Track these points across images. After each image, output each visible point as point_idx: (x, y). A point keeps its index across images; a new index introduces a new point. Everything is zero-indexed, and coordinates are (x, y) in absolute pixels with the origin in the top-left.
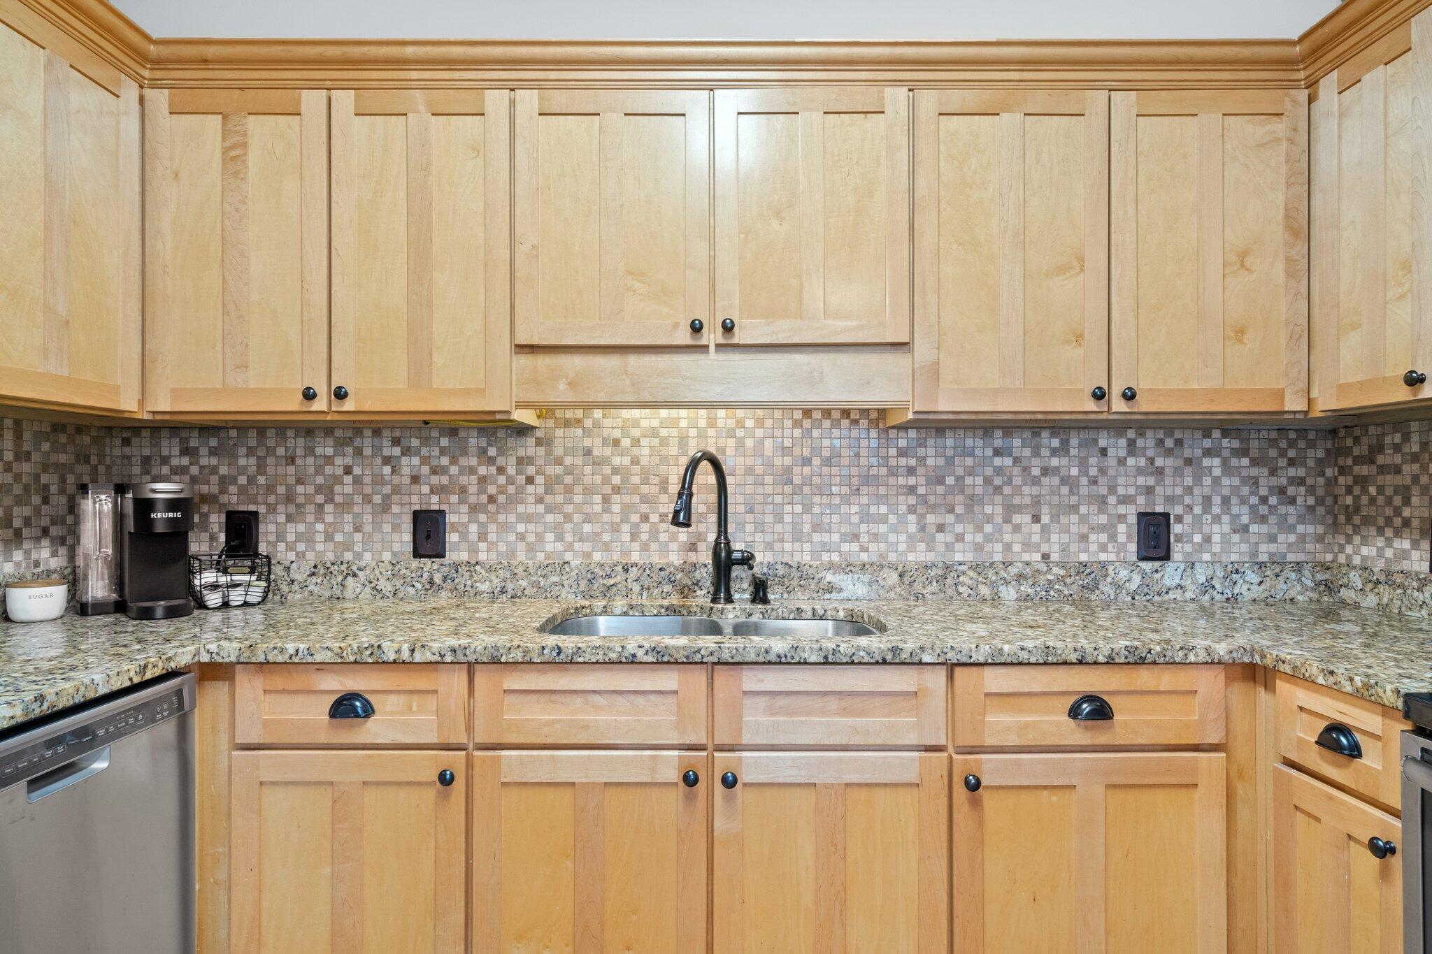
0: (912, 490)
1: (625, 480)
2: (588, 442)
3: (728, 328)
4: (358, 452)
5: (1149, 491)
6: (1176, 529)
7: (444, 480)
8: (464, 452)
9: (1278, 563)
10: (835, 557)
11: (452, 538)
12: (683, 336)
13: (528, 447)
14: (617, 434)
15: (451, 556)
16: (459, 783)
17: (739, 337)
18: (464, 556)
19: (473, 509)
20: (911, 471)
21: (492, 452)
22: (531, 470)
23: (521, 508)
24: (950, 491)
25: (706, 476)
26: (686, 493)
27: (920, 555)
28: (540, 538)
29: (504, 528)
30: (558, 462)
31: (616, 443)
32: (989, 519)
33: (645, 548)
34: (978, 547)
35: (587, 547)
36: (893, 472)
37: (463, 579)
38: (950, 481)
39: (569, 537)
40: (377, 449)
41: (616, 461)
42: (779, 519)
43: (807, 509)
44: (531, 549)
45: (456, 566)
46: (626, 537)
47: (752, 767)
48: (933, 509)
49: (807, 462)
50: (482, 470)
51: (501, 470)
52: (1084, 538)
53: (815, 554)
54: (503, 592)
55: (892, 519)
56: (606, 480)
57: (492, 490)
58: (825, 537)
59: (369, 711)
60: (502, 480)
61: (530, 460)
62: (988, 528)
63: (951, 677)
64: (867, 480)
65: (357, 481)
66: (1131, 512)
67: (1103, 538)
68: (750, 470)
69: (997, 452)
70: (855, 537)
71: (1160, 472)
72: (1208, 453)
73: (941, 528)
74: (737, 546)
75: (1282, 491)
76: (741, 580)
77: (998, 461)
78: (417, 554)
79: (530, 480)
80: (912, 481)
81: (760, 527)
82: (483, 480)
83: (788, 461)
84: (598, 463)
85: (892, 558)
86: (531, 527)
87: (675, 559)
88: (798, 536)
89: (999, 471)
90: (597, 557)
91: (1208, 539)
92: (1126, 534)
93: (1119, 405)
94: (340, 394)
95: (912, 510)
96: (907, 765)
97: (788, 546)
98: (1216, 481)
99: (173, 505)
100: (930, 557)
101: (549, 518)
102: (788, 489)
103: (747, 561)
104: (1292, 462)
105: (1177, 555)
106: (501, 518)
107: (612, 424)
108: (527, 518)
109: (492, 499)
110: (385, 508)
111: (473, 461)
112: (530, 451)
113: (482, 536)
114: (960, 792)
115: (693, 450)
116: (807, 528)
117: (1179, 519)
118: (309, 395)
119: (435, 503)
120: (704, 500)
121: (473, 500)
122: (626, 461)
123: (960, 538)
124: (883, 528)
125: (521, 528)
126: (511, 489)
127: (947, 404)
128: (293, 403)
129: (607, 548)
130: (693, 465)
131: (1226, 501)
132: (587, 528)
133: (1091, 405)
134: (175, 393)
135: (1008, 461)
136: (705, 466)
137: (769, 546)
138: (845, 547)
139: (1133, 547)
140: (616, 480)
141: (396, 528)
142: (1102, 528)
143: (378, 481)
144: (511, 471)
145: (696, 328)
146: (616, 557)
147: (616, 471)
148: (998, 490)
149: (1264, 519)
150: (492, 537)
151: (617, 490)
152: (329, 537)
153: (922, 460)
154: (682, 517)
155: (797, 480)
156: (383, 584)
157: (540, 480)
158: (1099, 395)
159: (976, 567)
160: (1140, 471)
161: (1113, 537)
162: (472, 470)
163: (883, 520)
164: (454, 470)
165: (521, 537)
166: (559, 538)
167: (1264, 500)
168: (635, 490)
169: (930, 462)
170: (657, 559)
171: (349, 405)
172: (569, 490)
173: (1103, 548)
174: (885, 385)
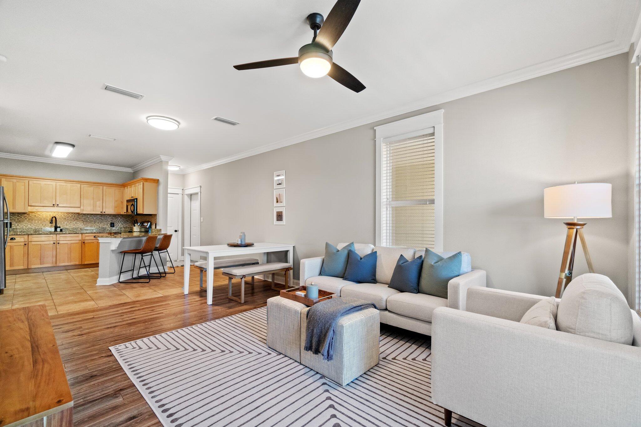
0: (82, 220)
2: (35, 215)
5: (112, 220)
6: (115, 224)
7: (11, 219)
8: (15, 216)
9: (126, 227)
10: (72, 227)
11: (13, 225)
13: (26, 215)
14: (40, 214)
15: (12, 228)
16: (27, 245)
17: (59, 206)
18: (15, 228)
20: (82, 218)
21: (20, 216)
22: (26, 218)
23: (24, 222)
25: (54, 219)
28: (27, 225)
30: (30, 217)
31: (40, 215)
35: (35, 226)
36: (80, 218)
37: (15, 230)
38: (87, 219)
39: (32, 225)
41: (40, 217)
42: (64, 223)
44: (26, 227)
45: (14, 229)
46: (41, 225)
47: (61, 242)
48: (85, 222)
49: (68, 217)
50: (18, 218)
51: (21, 218)
52: (104, 225)
53: (69, 227)
54: (22, 231)
55: (80, 223)
56: (38, 219)
57: (19, 220)
58: (70, 225)
59: (15, 239)
60: (21, 219)
61: (26, 217)
62: (92, 224)
63: (82, 235)
64: (76, 219)
66: (110, 223)
68: (60, 218)
70: (75, 225)
71: (113, 219)
72: (119, 217)
73: (86, 224)
74: (58, 226)
75: (127, 221)
76: (58, 230)
79: (26, 219)
81: (61, 224)
83: (65, 217)
84: (37, 217)
85: (80, 227)
86: (26, 224)
90: (37, 227)
91: (118, 225)
93: (104, 213)
95: (82, 222)
96: (78, 241)
97: (65, 226)
98: (120, 220)
101: (29, 223)
102: (65, 220)
103: (60, 227)
104: (128, 218)
105: (115, 226)
106: (21, 223)
108: (25, 223)
109: (20, 221)
111: (17, 217)
112: (26, 216)
113: (18, 225)
114: (83, 243)
115: (52, 216)
116: (68, 224)
117: (115, 223)
119: (10, 221)
120: (54, 221)
121: (16, 221)
122: (41, 217)
123: (89, 225)
124: (78, 224)
125: (24, 224)
126: (23, 220)
127: (84, 212)
130: (53, 218)
131: (121, 222)
132: (35, 224)
133: (101, 213)
136: (54, 218)
137: (62, 226)
138: (73, 226)
139: (110, 226)
140: (40, 219)
142: (106, 224)
144: (23, 218)
145: (53, 205)
146: (40, 227)
147: (40, 218)
148: (93, 220)
149: (125, 223)
150: (20, 225)
154: (51, 222)
155: (67, 219)
157: (28, 219)
158: (101, 212)
160: (111, 219)
161: (107, 225)
162: (16, 218)
164: (13, 218)
165: (25, 225)
167: (125, 221)
168: (43, 220)
169: (85, 217)
172: (32, 220)
173: (106, 226)
174: (77, 211)
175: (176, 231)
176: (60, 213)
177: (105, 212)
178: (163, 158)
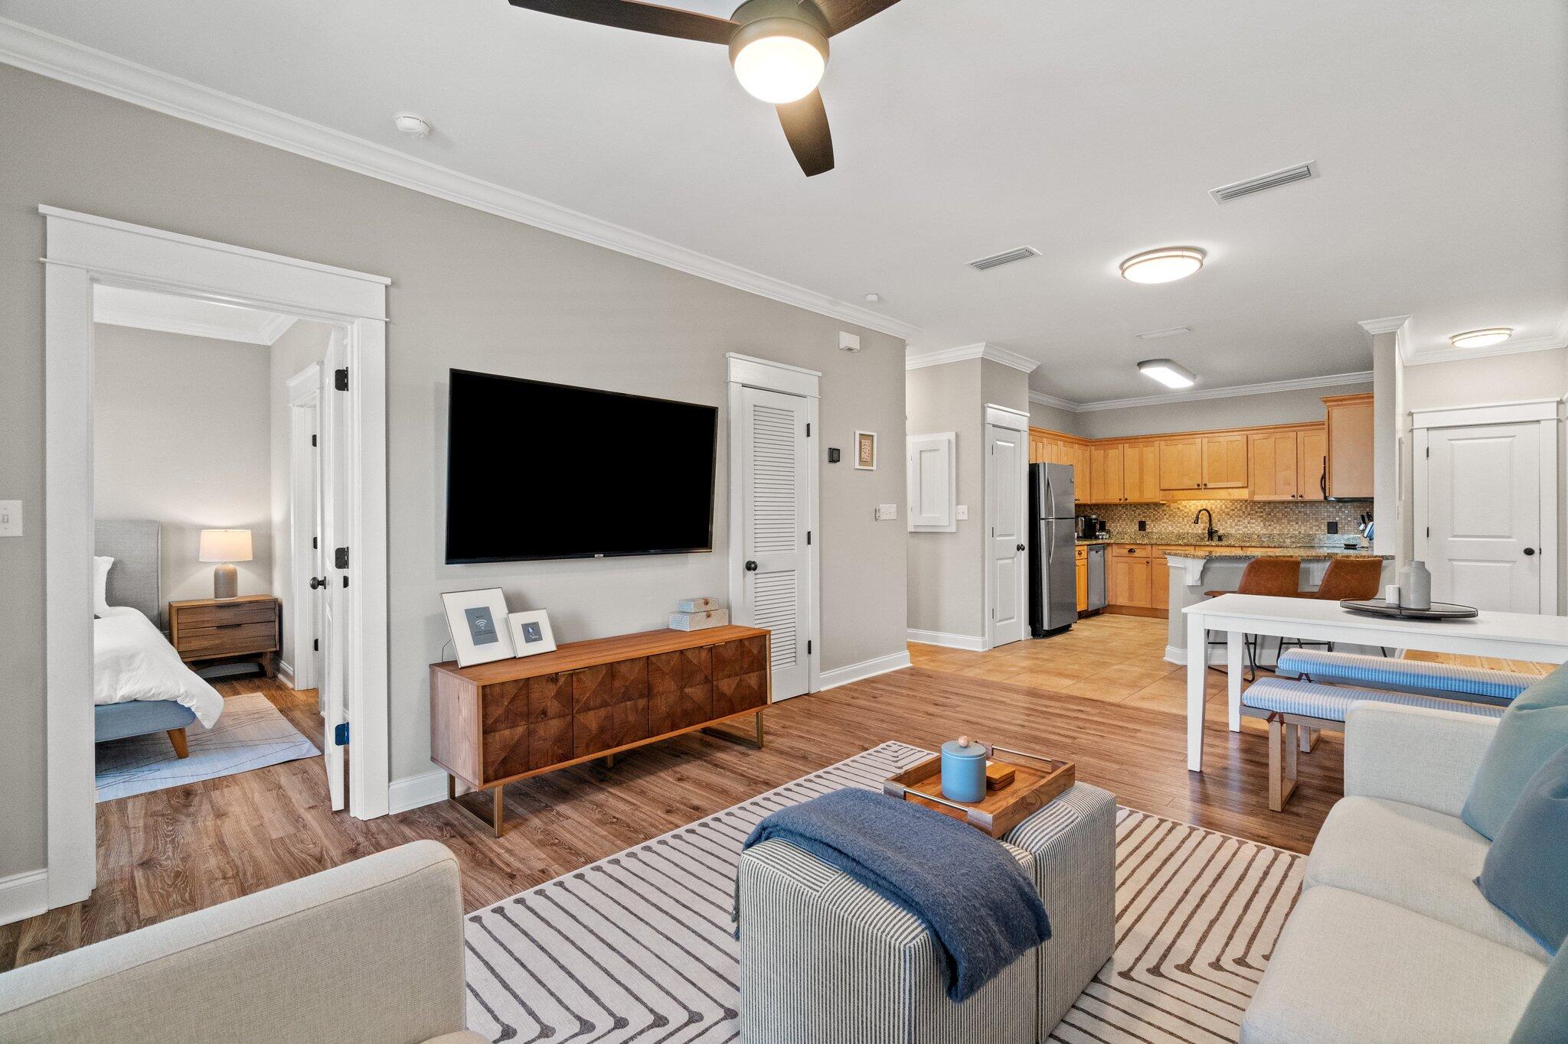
0: (1262, 516)
1: (1188, 514)
3: (1205, 485)
4: (1127, 509)
5: (1331, 517)
6: (1338, 526)
7: (1146, 515)
8: (1150, 509)
10: (1241, 532)
11: (1147, 527)
12: (1196, 487)
13: (1165, 508)
15: (1147, 531)
16: (1150, 563)
17: (1209, 486)
18: (1150, 530)
19: (1152, 521)
20: (1262, 512)
21: (1157, 509)
22: (1165, 513)
23: (1163, 520)
24: (1272, 517)
26: (1197, 518)
27: (1264, 531)
28: (1166, 527)
29: (1159, 525)
30: (1172, 511)
31: (1185, 507)
32: (1284, 523)
33: (1193, 529)
34: (1280, 530)
35: (1179, 529)
36: (1256, 512)
37: (1150, 535)
38: (1272, 514)
39: (1174, 526)
40: (1131, 508)
41: (1186, 510)
42: (1226, 523)
43: (1234, 520)
44: (1165, 529)
45: (1148, 533)
46: (1188, 527)
48: (1268, 521)
49: (1234, 510)
50: (1154, 513)
51: (1159, 513)
52: (1311, 528)
53: (1236, 531)
55: (1256, 523)
56: (1183, 515)
57: (1157, 517)
58: (1238, 527)
59: (1134, 551)
60: (1159, 515)
61: (1165, 510)
62: (1283, 526)
64: (1249, 514)
65: (1127, 515)
66: (1324, 521)
67: (1317, 528)
68: (1219, 512)
69: (1286, 508)
70: (1246, 527)
71: (1332, 512)
73: (1270, 525)
74: (1214, 528)
76: (1215, 537)
77: (1286, 510)
78: (1140, 530)
79: (1165, 515)
80: (1262, 514)
81: (1221, 525)
82: (1154, 515)
83: (1228, 510)
84: (1181, 511)
85: (1256, 532)
87: (1200, 532)
88: (1231, 527)
89: (1287, 512)
90: (1181, 531)
92: (1324, 528)
93: (1299, 499)
94: (1126, 499)
95: (1262, 521)
97: (1228, 530)
98: (1349, 514)
99: (1095, 519)
100: (1267, 532)
101: (1170, 522)
102: (1228, 517)
103: (1217, 531)
105: (1340, 531)
106: (1159, 522)
107: (1184, 503)
108: (1165, 523)
109: (1157, 519)
110: (1133, 520)
111: (1152, 511)
113: (1154, 526)
116: (1233, 525)
117: (1339, 523)
118: (1120, 500)
119: (1143, 519)
121: (1152, 519)
122: (1188, 510)
123: (1275, 528)
124: (1254, 525)
125: (1163, 524)
126: (1161, 517)
127: (1258, 499)
128: (1118, 501)
129: (1183, 529)
130: (1200, 512)
131: (1353, 520)
132: (1178, 524)
133: (1294, 498)
134: (1096, 500)
135: (1289, 510)
136: (1205, 512)
137: (1223, 529)
138: (1244, 530)
139: (1326, 530)
140: (1186, 514)
141: (1135, 525)
142: (1317, 526)
143: (1131, 515)
144: (1161, 513)
145: (1198, 485)
146: (1185, 531)
148: (1286, 517)
150: (1157, 526)
151: (1186, 517)
152: (1120, 526)
153: (1264, 510)
154: (1196, 522)
155: (1231, 514)
156: (1133, 537)
157: (1167, 515)
158: (1293, 496)
159: (1279, 535)
160: (1327, 512)
161: (1320, 528)
162: (1152, 513)
163: (1254, 523)
164: (1148, 513)
165: (1163, 527)
166: (1172, 527)
168: (1190, 517)
169: (1267, 510)
170: (1195, 532)
171: (1128, 501)
172: (1174, 517)
173: (1317, 530)
174: (1244, 494)
175: (1529, 552)
176: (1219, 501)
177: (1301, 496)
178: (1372, 327)
